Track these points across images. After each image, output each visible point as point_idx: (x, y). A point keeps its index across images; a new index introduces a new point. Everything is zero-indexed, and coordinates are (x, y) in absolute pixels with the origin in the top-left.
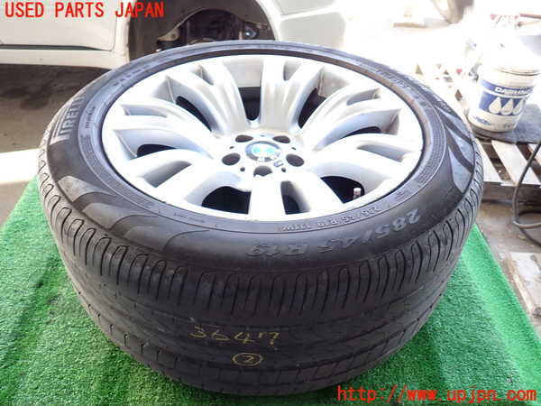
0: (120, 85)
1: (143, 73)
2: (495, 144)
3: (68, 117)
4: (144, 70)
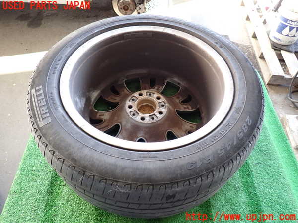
2: (283, 52)
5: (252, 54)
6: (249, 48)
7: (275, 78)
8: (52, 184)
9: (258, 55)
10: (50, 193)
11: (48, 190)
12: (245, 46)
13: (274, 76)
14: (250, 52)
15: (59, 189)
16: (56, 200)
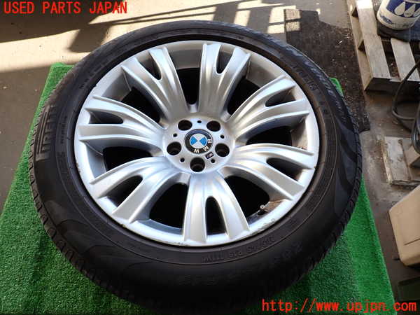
0: (84, 87)
1: (103, 69)
2: (393, 42)
3: (46, 131)
4: (103, 66)
5: (349, 44)
6: (345, 33)
7: (376, 82)
8: (42, 247)
9: (357, 44)
10: (39, 259)
11: (36, 255)
12: (340, 30)
13: (375, 79)
14: (346, 40)
15: (51, 253)
16: (46, 268)
